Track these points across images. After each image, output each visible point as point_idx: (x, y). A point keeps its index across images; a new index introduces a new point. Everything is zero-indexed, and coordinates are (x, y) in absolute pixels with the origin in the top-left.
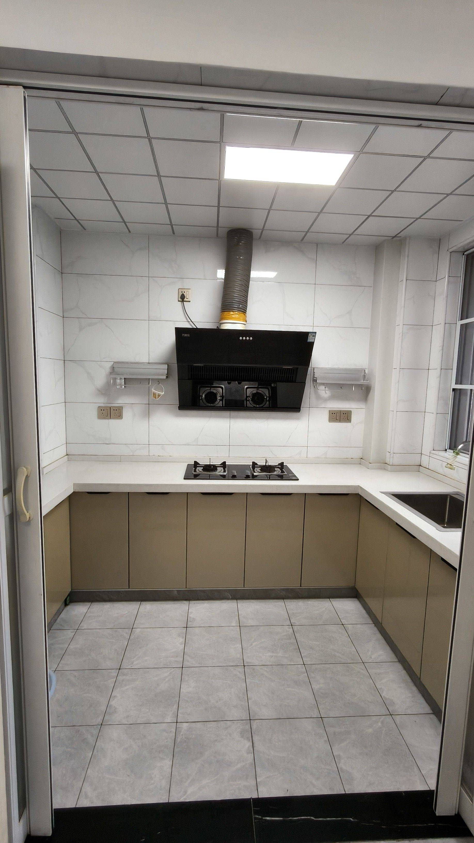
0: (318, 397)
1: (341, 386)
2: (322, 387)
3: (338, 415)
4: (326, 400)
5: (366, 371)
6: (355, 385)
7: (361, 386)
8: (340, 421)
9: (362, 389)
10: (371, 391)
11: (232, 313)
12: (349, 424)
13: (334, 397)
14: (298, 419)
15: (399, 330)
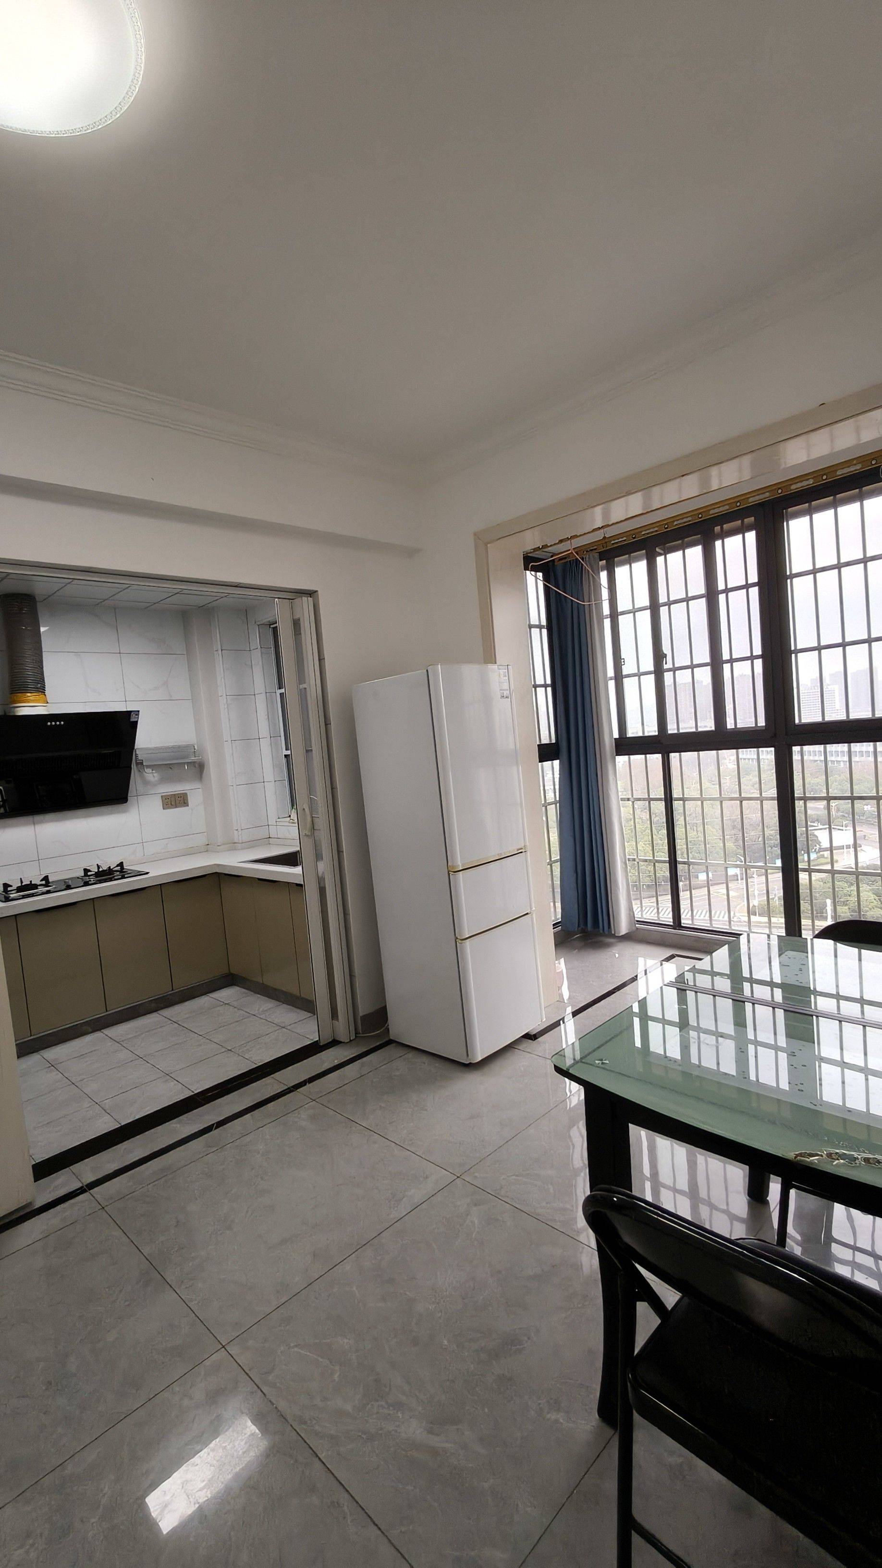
0: (146, 783)
1: (170, 766)
2: (149, 770)
3: (173, 799)
4: (155, 785)
5: (196, 747)
6: (188, 763)
7: (193, 764)
8: (176, 807)
9: (195, 767)
10: (205, 769)
11: (29, 694)
12: (187, 808)
13: (163, 780)
14: (125, 811)
15: (223, 701)
